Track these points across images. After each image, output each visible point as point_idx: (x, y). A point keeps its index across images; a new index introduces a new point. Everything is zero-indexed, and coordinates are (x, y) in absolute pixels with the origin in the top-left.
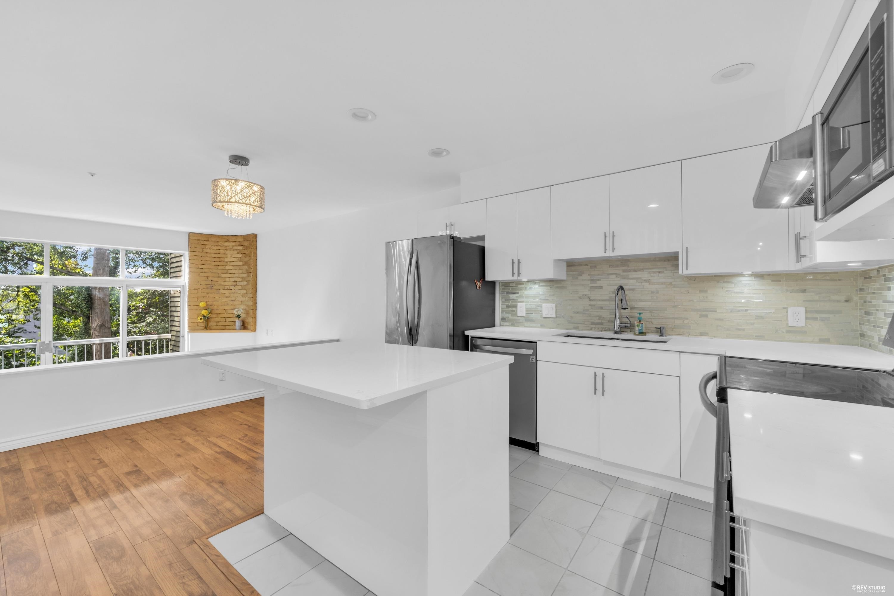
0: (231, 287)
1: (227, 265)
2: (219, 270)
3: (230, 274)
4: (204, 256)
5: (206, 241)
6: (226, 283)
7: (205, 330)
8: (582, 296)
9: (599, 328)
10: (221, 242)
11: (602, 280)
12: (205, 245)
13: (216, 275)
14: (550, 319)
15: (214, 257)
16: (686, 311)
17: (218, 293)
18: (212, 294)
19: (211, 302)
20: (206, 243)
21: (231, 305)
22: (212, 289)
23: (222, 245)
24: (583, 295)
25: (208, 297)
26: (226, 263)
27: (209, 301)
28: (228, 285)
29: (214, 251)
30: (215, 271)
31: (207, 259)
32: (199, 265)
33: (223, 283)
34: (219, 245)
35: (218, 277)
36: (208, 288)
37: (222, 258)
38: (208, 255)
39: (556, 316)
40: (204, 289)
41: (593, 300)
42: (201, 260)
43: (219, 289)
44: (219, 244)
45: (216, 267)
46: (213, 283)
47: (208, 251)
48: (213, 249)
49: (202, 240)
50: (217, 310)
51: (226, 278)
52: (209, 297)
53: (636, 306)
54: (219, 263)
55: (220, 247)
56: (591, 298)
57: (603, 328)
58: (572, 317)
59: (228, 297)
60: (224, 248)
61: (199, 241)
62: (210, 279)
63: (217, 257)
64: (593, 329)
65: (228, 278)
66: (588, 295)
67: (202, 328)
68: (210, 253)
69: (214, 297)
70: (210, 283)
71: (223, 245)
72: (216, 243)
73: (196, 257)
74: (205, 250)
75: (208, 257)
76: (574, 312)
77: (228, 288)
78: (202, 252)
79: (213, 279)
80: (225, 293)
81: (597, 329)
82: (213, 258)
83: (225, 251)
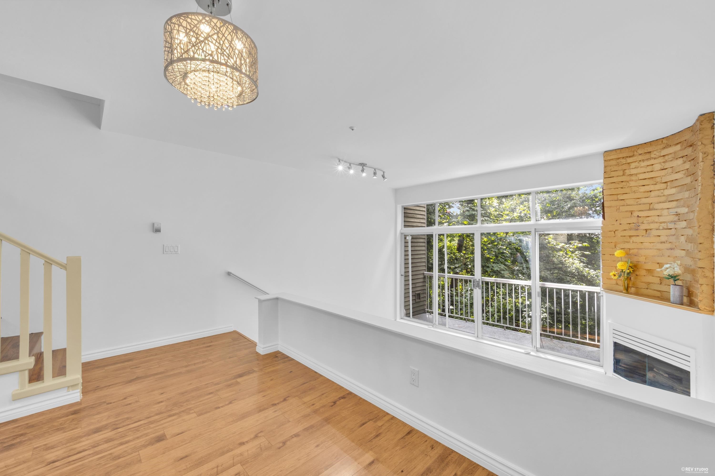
0: (671, 226)
1: (666, 188)
2: (652, 198)
3: (670, 203)
4: (625, 181)
5: (630, 157)
6: (661, 219)
7: (624, 292)
10: (655, 152)
12: (629, 163)
13: (647, 207)
15: (644, 179)
17: (648, 236)
18: (638, 237)
19: (637, 250)
20: (629, 160)
21: (669, 256)
22: (637, 230)
23: (656, 157)
25: (631, 242)
26: (664, 184)
27: (633, 249)
28: (664, 222)
29: (644, 170)
30: (644, 201)
31: (632, 184)
32: (619, 196)
33: (656, 219)
34: (653, 158)
35: (650, 210)
36: (630, 229)
37: (657, 179)
38: (634, 178)
40: (625, 230)
42: (622, 188)
43: (651, 229)
44: (653, 156)
45: (646, 195)
46: (641, 220)
47: (633, 172)
48: (642, 167)
49: (623, 158)
50: (645, 263)
51: (662, 209)
52: (633, 242)
54: (652, 188)
55: (653, 160)
59: (664, 243)
60: (661, 160)
61: (617, 161)
62: (636, 214)
63: (649, 178)
65: (667, 210)
67: (622, 288)
68: (636, 175)
69: (642, 243)
70: (634, 220)
71: (659, 155)
72: (648, 156)
73: (614, 184)
74: (627, 172)
75: (632, 180)
77: (665, 227)
78: (624, 175)
79: (640, 214)
80: (659, 236)
82: (640, 181)
83: (663, 164)
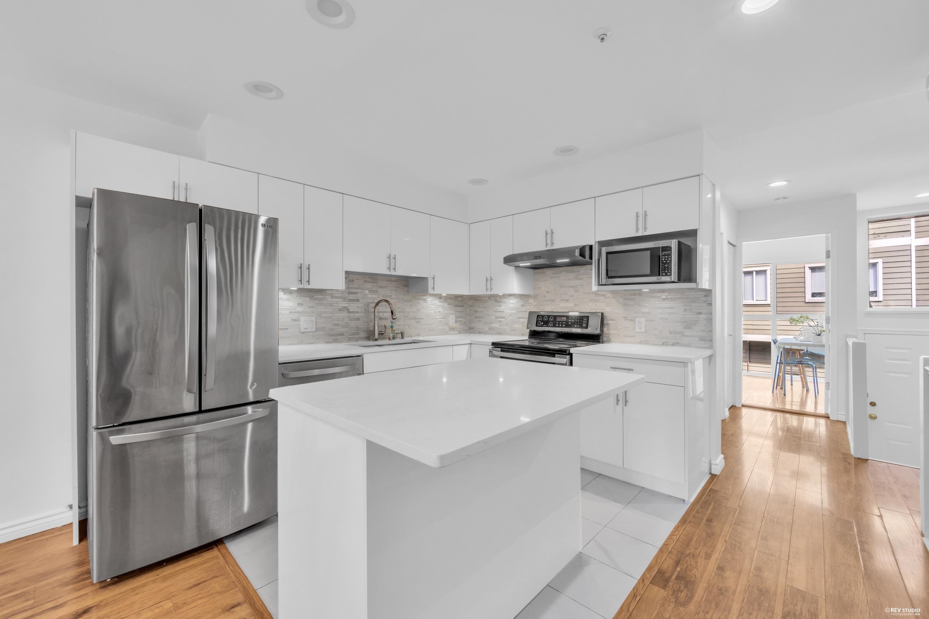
8: (341, 308)
9: (356, 338)
11: (358, 293)
14: (309, 334)
16: (410, 319)
24: (343, 307)
39: (316, 330)
41: (352, 312)
53: (383, 317)
56: (351, 310)
57: (359, 338)
58: (332, 329)
64: (351, 340)
66: (347, 307)
76: (334, 325)
81: (354, 339)
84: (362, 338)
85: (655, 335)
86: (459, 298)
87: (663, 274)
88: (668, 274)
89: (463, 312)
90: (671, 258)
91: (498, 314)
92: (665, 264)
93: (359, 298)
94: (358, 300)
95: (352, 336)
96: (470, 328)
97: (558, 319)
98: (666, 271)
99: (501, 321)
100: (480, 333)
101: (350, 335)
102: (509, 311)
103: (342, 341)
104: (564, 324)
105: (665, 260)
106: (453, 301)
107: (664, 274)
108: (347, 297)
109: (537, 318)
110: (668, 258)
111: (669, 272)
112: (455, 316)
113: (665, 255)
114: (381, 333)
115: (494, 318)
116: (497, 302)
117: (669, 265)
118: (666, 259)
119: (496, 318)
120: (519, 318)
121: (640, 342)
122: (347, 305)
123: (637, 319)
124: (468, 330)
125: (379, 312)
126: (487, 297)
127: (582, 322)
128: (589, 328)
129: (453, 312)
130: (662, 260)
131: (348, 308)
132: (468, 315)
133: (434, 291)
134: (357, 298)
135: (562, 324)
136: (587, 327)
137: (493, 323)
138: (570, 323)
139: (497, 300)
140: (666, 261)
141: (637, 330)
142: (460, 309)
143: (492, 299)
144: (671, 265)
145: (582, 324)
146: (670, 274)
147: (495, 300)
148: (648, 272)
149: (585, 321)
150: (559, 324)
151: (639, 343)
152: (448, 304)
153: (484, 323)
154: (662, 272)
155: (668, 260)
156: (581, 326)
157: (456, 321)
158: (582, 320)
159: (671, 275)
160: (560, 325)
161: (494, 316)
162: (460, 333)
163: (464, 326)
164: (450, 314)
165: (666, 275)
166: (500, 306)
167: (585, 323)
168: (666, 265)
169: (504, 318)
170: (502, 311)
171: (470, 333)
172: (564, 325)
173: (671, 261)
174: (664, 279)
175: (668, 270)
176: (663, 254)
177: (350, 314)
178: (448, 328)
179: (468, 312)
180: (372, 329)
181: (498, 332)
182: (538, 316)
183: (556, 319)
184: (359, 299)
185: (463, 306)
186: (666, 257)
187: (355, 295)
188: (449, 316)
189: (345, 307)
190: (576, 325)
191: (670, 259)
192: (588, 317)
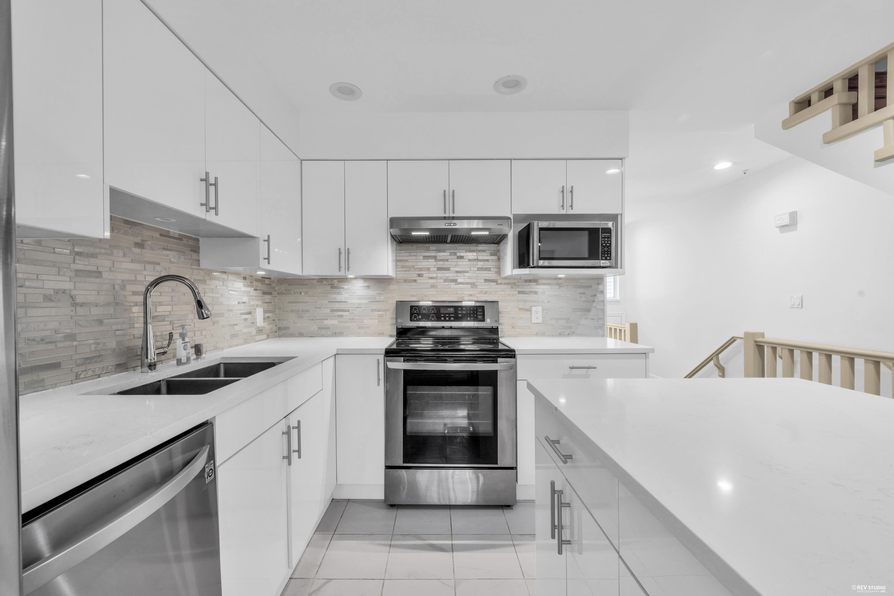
24: (57, 291)
41: (82, 305)
56: (79, 300)
64: (82, 376)
84: (110, 367)
85: (552, 325)
86: (266, 280)
87: (602, 258)
88: (608, 258)
89: (271, 303)
90: (611, 241)
91: (336, 306)
92: (605, 247)
93: (100, 269)
94: (98, 274)
95: (83, 368)
96: (280, 329)
97: (442, 311)
98: (606, 255)
99: (342, 316)
100: (301, 335)
101: (78, 366)
102: (356, 301)
103: (56, 384)
104: (452, 317)
105: (604, 243)
106: (260, 285)
107: (604, 258)
108: (70, 264)
109: (411, 310)
110: (608, 241)
111: (609, 256)
112: (264, 309)
113: (605, 238)
114: (162, 351)
115: (328, 311)
116: (333, 287)
117: (609, 249)
118: (606, 242)
119: (332, 311)
120: (373, 310)
121: (537, 334)
122: (68, 286)
123: (534, 309)
124: (276, 332)
125: (156, 305)
126: (315, 279)
127: (476, 314)
128: (488, 320)
129: (260, 303)
130: (601, 242)
131: (74, 292)
132: (276, 308)
133: (269, 263)
134: (95, 269)
135: (450, 317)
136: (483, 320)
137: (327, 319)
138: (460, 315)
139: (334, 284)
140: (606, 244)
141: (534, 321)
142: (268, 298)
143: (325, 282)
144: (610, 249)
145: (477, 316)
146: (610, 258)
147: (329, 284)
148: (586, 256)
149: (480, 312)
150: (445, 317)
151: (535, 335)
152: (255, 290)
153: (312, 320)
154: (602, 256)
155: (608, 243)
156: (476, 319)
157: (264, 319)
158: (476, 310)
159: (611, 260)
160: (447, 319)
161: (330, 309)
162: (268, 337)
163: (272, 325)
164: (257, 306)
165: (606, 259)
166: (339, 293)
167: (480, 315)
168: (606, 249)
169: (348, 311)
170: (343, 300)
171: (280, 336)
172: (452, 319)
173: (610, 244)
174: (603, 263)
175: (608, 254)
176: (603, 236)
177: (78, 309)
178: (255, 331)
179: (276, 302)
180: (139, 343)
181: (337, 332)
182: (412, 307)
183: (440, 311)
184: (100, 273)
185: (270, 294)
186: (606, 239)
187: (92, 260)
188: (255, 309)
189: (64, 291)
190: (469, 318)
191: (609, 242)
192: (483, 307)
